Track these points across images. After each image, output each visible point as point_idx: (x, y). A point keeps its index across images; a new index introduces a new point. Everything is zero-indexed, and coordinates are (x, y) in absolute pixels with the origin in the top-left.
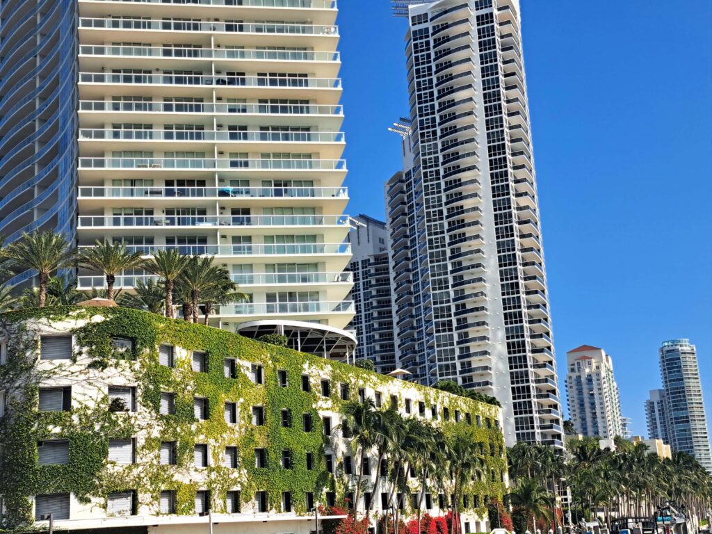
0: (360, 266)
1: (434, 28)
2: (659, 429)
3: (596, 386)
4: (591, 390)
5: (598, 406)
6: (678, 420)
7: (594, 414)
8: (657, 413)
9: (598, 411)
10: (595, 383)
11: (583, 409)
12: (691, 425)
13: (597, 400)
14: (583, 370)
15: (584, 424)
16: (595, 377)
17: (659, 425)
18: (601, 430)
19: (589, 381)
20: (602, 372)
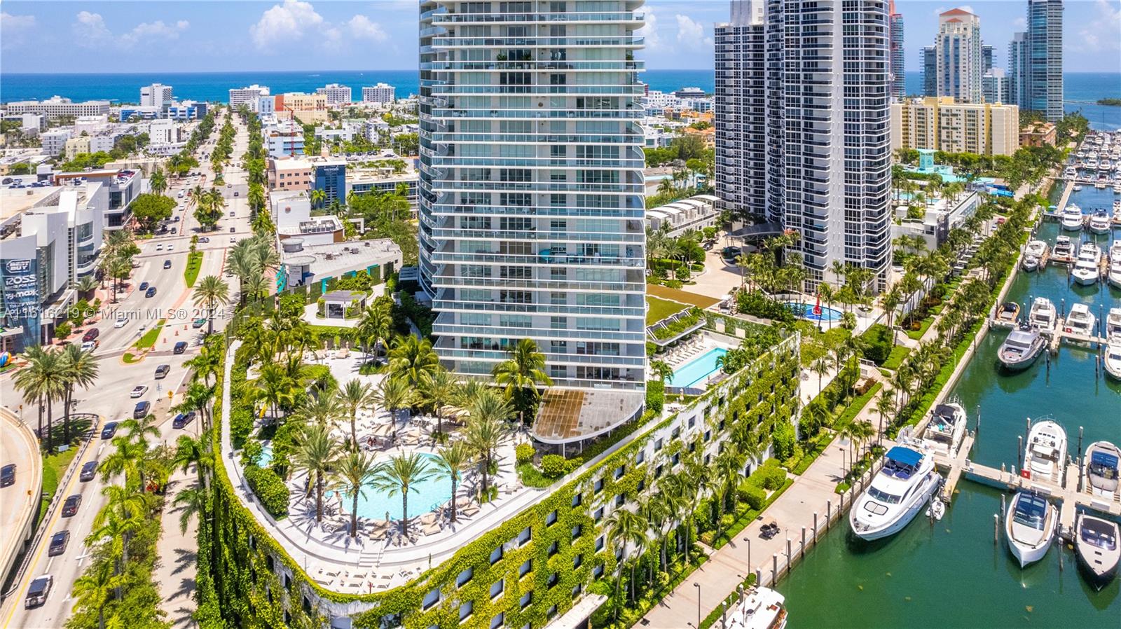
0: (741, 31)
2: (1019, 64)
3: (961, 45)
4: (957, 48)
5: (961, 61)
6: (1036, 61)
7: (957, 67)
8: (1019, 51)
9: (961, 65)
10: (961, 43)
11: (948, 63)
12: (1047, 66)
13: (961, 57)
14: (952, 31)
15: (947, 75)
16: (961, 38)
17: (1019, 61)
18: (961, 80)
19: (957, 41)
20: (969, 34)
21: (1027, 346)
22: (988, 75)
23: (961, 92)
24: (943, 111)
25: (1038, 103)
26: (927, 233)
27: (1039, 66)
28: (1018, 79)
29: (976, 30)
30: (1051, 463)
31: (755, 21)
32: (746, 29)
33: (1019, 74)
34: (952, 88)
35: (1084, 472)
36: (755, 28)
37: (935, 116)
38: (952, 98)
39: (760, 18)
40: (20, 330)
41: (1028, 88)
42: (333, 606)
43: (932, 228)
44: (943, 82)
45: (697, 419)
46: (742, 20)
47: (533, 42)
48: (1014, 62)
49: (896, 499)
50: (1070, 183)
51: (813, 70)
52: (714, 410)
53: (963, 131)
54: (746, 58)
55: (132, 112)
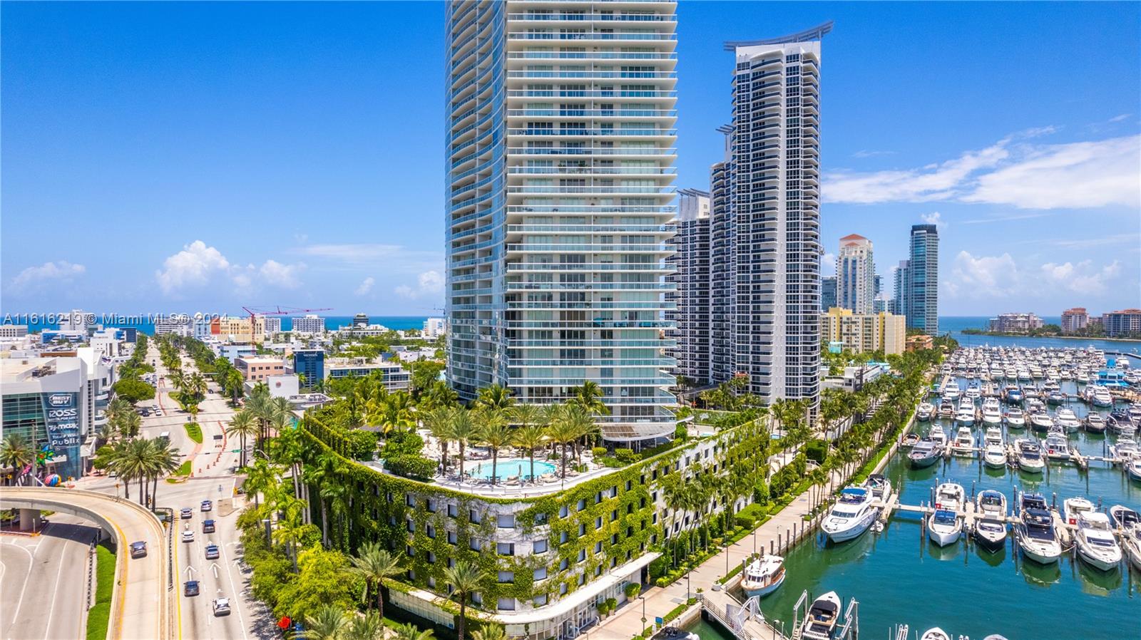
0: (689, 225)
1: (754, 74)
2: (902, 289)
3: (858, 266)
4: (854, 268)
5: (858, 280)
6: (917, 285)
7: (854, 286)
8: (903, 277)
9: (858, 284)
10: (858, 263)
11: (846, 282)
12: (926, 289)
13: (858, 276)
14: (851, 253)
15: (846, 293)
16: (858, 259)
17: (902, 286)
18: (858, 297)
19: (854, 262)
20: (865, 256)
21: (929, 450)
22: (877, 299)
23: (858, 307)
24: (844, 320)
25: (916, 321)
26: (846, 384)
27: (920, 289)
28: (902, 302)
29: (870, 253)
30: (955, 500)
31: (701, 216)
32: (693, 223)
33: (902, 298)
34: (850, 303)
35: (978, 503)
36: (701, 221)
37: (837, 324)
38: (851, 311)
39: (705, 214)
40: (63, 459)
41: (910, 307)
42: (501, 508)
43: (850, 380)
44: (842, 300)
45: (709, 452)
46: (690, 215)
47: (590, 152)
48: (899, 287)
49: (852, 515)
50: (946, 376)
51: (761, 241)
52: (720, 450)
53: (860, 336)
54: (693, 248)
55: (55, 335)
